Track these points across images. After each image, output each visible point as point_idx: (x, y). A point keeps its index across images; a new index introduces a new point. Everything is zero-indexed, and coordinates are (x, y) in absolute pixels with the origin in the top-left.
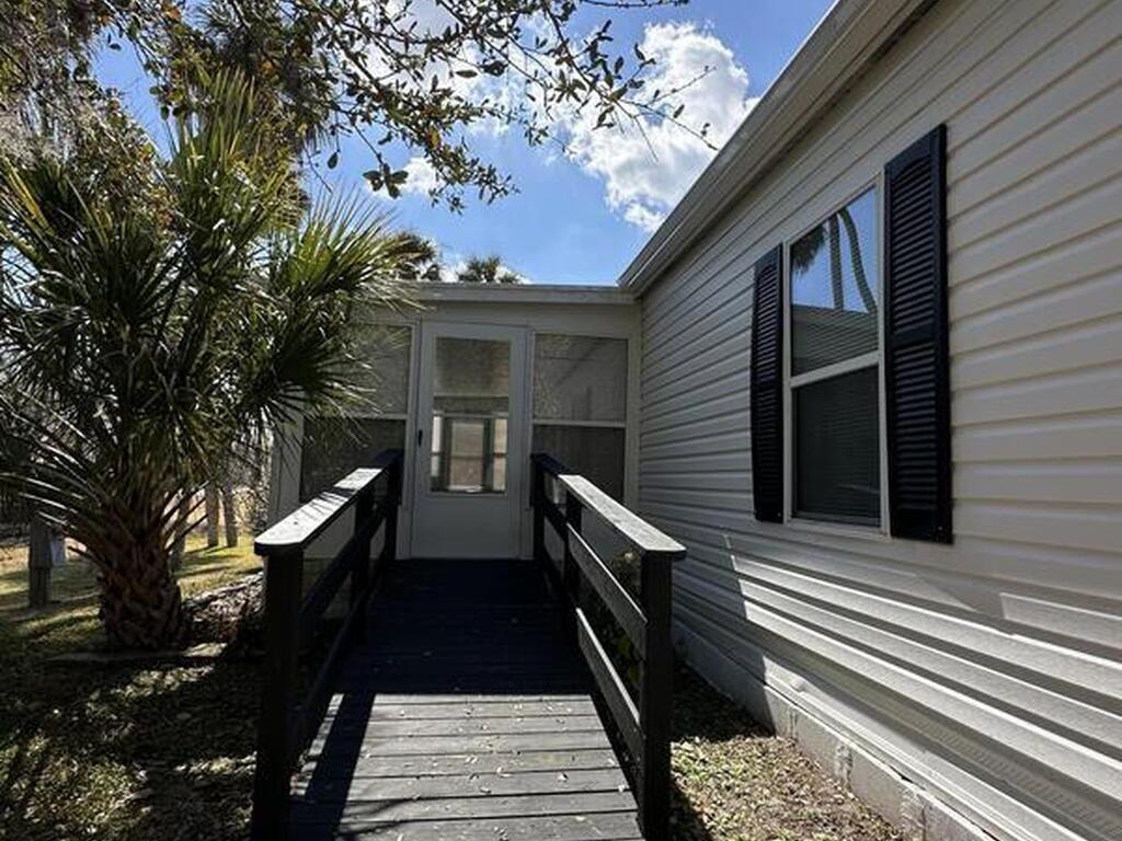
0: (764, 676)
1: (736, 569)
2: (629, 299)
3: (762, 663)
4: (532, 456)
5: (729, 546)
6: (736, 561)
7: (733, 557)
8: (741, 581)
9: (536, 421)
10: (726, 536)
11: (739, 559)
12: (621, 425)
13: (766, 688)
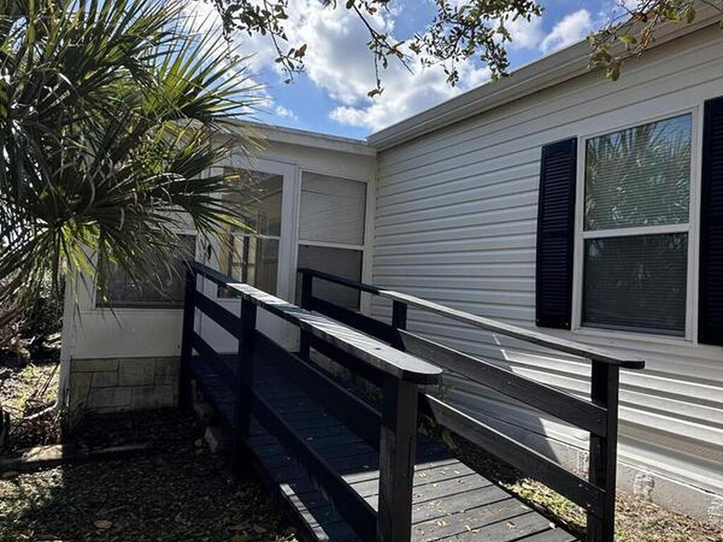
0: (544, 432)
1: (507, 358)
2: (371, 152)
3: (540, 424)
4: (299, 270)
5: (498, 343)
6: (506, 353)
7: (503, 351)
8: (512, 367)
9: (301, 242)
10: (494, 335)
11: (508, 352)
12: (358, 248)
13: (547, 439)
